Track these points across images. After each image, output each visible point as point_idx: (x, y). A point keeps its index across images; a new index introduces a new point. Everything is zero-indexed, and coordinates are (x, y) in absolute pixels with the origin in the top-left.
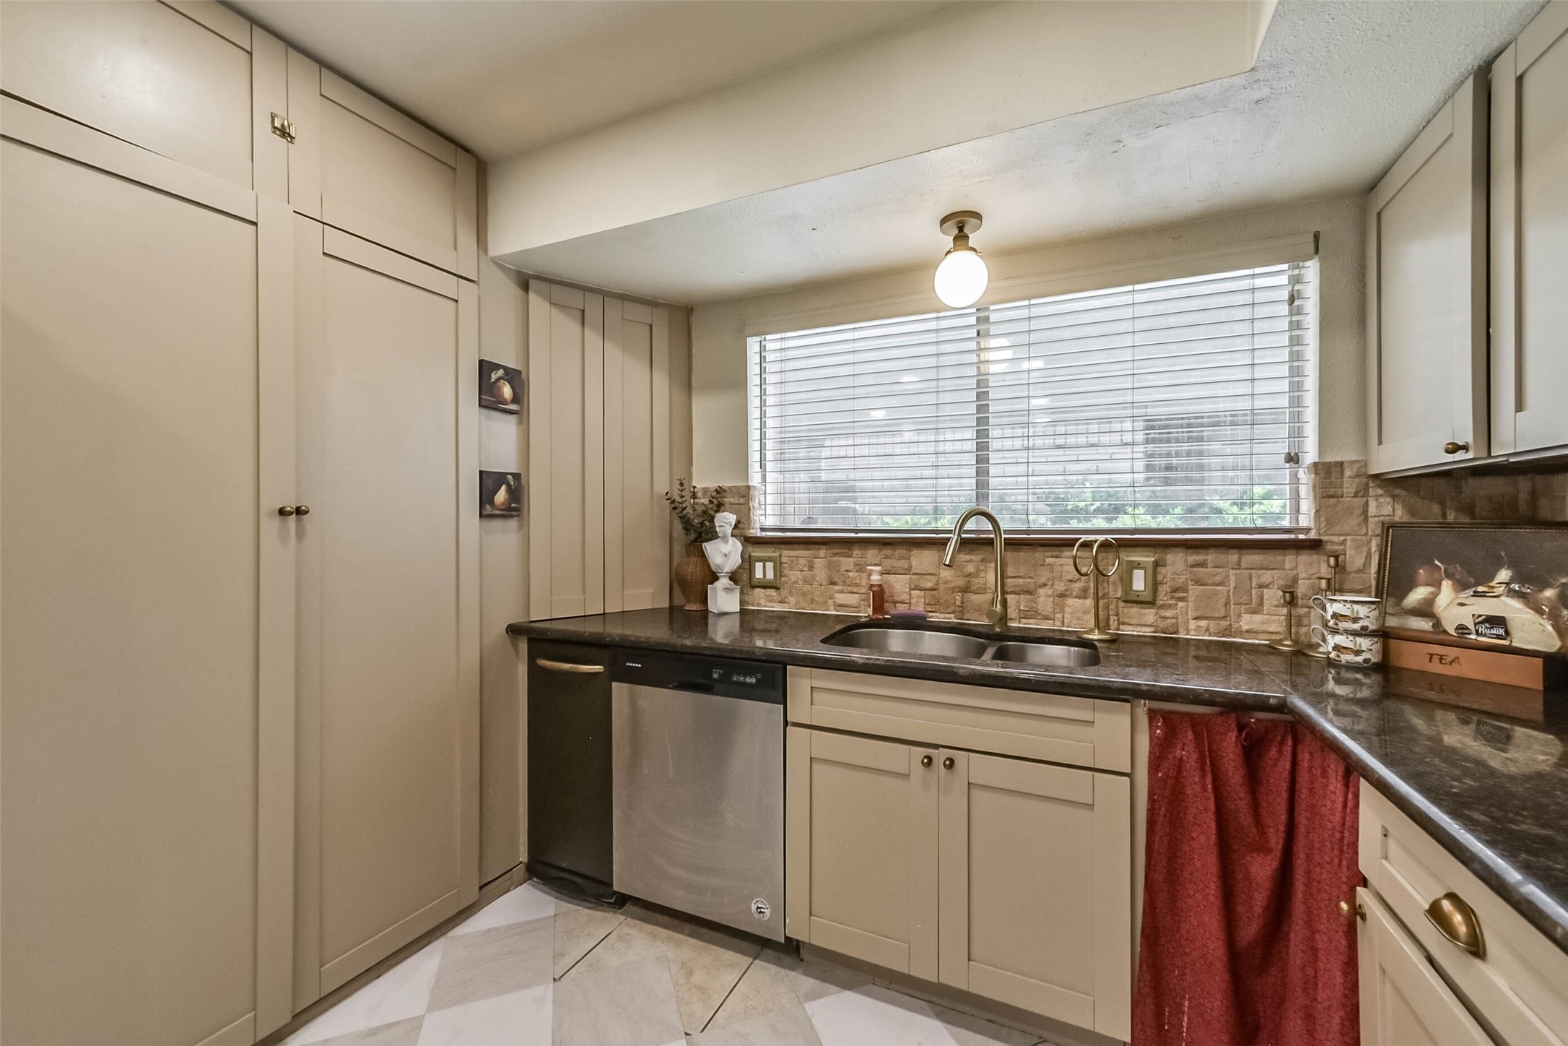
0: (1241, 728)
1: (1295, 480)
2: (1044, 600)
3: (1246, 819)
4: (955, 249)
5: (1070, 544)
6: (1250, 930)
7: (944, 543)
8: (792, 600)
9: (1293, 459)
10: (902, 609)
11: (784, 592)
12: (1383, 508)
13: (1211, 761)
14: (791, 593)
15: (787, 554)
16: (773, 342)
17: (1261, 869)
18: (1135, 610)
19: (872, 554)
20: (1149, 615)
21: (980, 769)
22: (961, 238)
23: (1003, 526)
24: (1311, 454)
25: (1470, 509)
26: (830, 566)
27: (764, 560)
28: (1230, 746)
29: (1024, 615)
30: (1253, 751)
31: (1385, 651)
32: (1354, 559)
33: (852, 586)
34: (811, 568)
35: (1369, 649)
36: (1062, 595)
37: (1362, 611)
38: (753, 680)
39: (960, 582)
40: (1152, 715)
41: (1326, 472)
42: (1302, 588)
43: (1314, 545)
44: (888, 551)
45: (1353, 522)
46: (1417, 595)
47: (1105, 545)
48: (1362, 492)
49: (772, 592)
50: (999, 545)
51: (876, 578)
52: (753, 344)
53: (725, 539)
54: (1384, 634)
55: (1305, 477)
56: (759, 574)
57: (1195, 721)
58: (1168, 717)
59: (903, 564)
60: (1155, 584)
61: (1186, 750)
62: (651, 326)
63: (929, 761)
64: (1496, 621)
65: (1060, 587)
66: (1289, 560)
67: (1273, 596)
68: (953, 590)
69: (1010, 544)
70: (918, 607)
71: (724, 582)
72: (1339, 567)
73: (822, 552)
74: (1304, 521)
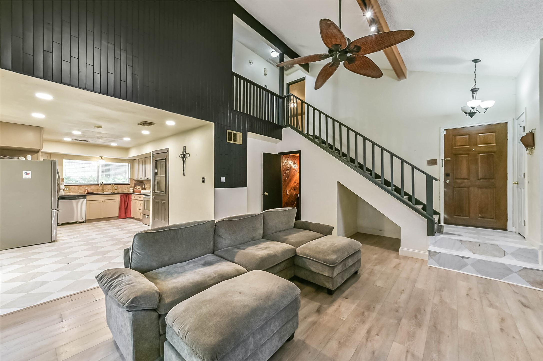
0: (126, 195)
1: (128, 179)
2: (107, 190)
3: (125, 200)
4: (101, 159)
5: (110, 185)
6: (126, 206)
7: (98, 185)
8: (71, 192)
9: (128, 178)
10: (89, 192)
11: (70, 191)
12: (134, 182)
13: (124, 197)
14: (71, 191)
15: (70, 187)
16: (68, 161)
17: (126, 203)
18: (115, 190)
19: (85, 186)
20: (117, 190)
21: (107, 201)
22: (102, 158)
23: (103, 183)
24: (129, 178)
25: (139, 182)
26: (78, 188)
27: (66, 188)
28: (125, 196)
29: (105, 192)
30: (126, 196)
31: (134, 191)
32: (132, 185)
33: (82, 190)
34: (75, 188)
35: (133, 191)
36: (109, 189)
37: (132, 188)
38: (82, 197)
39: (97, 189)
40: (120, 195)
41: (130, 179)
42: (129, 188)
43: (129, 184)
44: (87, 186)
45: (132, 183)
46: (136, 188)
47: (114, 185)
48: (133, 181)
49: (68, 192)
50: (103, 185)
51: (87, 189)
52: (64, 161)
53: (62, 185)
54: (134, 190)
55: (129, 180)
56: (65, 189)
57: (123, 195)
58: (121, 195)
59: (90, 187)
60: (117, 188)
61: (122, 197)
62: (48, 157)
63: (102, 201)
64: (139, 188)
65: (108, 189)
66: (128, 185)
67: (127, 188)
68: (96, 190)
69: (104, 185)
70: (91, 191)
71: (62, 190)
72: (131, 186)
73: (77, 186)
74: (129, 183)
